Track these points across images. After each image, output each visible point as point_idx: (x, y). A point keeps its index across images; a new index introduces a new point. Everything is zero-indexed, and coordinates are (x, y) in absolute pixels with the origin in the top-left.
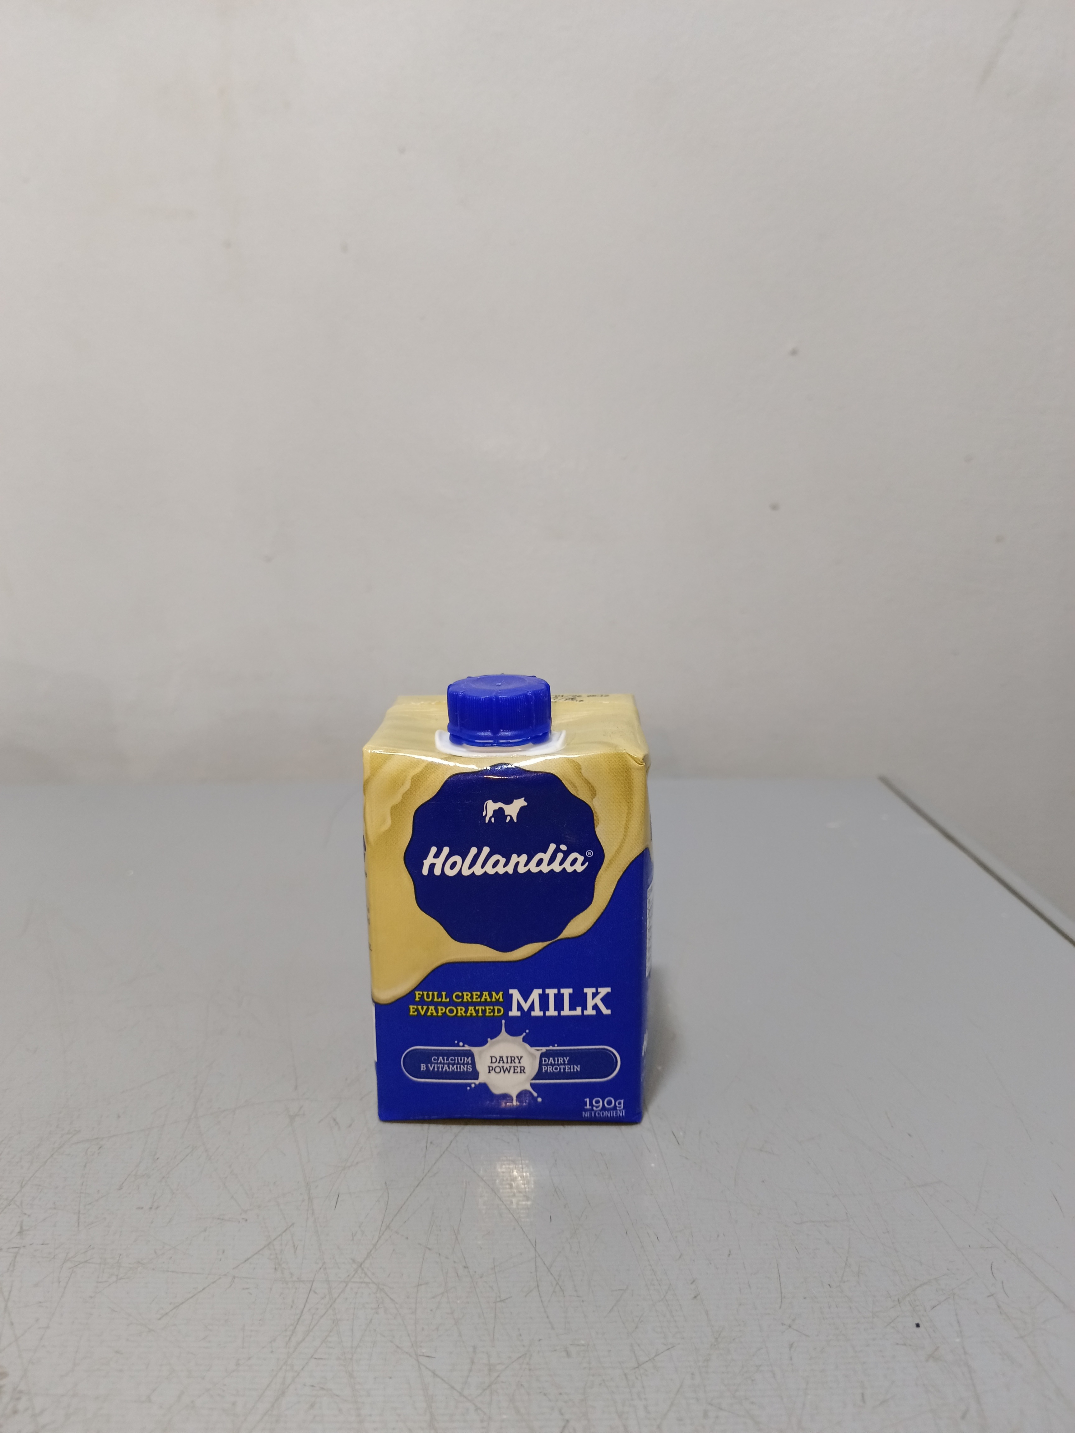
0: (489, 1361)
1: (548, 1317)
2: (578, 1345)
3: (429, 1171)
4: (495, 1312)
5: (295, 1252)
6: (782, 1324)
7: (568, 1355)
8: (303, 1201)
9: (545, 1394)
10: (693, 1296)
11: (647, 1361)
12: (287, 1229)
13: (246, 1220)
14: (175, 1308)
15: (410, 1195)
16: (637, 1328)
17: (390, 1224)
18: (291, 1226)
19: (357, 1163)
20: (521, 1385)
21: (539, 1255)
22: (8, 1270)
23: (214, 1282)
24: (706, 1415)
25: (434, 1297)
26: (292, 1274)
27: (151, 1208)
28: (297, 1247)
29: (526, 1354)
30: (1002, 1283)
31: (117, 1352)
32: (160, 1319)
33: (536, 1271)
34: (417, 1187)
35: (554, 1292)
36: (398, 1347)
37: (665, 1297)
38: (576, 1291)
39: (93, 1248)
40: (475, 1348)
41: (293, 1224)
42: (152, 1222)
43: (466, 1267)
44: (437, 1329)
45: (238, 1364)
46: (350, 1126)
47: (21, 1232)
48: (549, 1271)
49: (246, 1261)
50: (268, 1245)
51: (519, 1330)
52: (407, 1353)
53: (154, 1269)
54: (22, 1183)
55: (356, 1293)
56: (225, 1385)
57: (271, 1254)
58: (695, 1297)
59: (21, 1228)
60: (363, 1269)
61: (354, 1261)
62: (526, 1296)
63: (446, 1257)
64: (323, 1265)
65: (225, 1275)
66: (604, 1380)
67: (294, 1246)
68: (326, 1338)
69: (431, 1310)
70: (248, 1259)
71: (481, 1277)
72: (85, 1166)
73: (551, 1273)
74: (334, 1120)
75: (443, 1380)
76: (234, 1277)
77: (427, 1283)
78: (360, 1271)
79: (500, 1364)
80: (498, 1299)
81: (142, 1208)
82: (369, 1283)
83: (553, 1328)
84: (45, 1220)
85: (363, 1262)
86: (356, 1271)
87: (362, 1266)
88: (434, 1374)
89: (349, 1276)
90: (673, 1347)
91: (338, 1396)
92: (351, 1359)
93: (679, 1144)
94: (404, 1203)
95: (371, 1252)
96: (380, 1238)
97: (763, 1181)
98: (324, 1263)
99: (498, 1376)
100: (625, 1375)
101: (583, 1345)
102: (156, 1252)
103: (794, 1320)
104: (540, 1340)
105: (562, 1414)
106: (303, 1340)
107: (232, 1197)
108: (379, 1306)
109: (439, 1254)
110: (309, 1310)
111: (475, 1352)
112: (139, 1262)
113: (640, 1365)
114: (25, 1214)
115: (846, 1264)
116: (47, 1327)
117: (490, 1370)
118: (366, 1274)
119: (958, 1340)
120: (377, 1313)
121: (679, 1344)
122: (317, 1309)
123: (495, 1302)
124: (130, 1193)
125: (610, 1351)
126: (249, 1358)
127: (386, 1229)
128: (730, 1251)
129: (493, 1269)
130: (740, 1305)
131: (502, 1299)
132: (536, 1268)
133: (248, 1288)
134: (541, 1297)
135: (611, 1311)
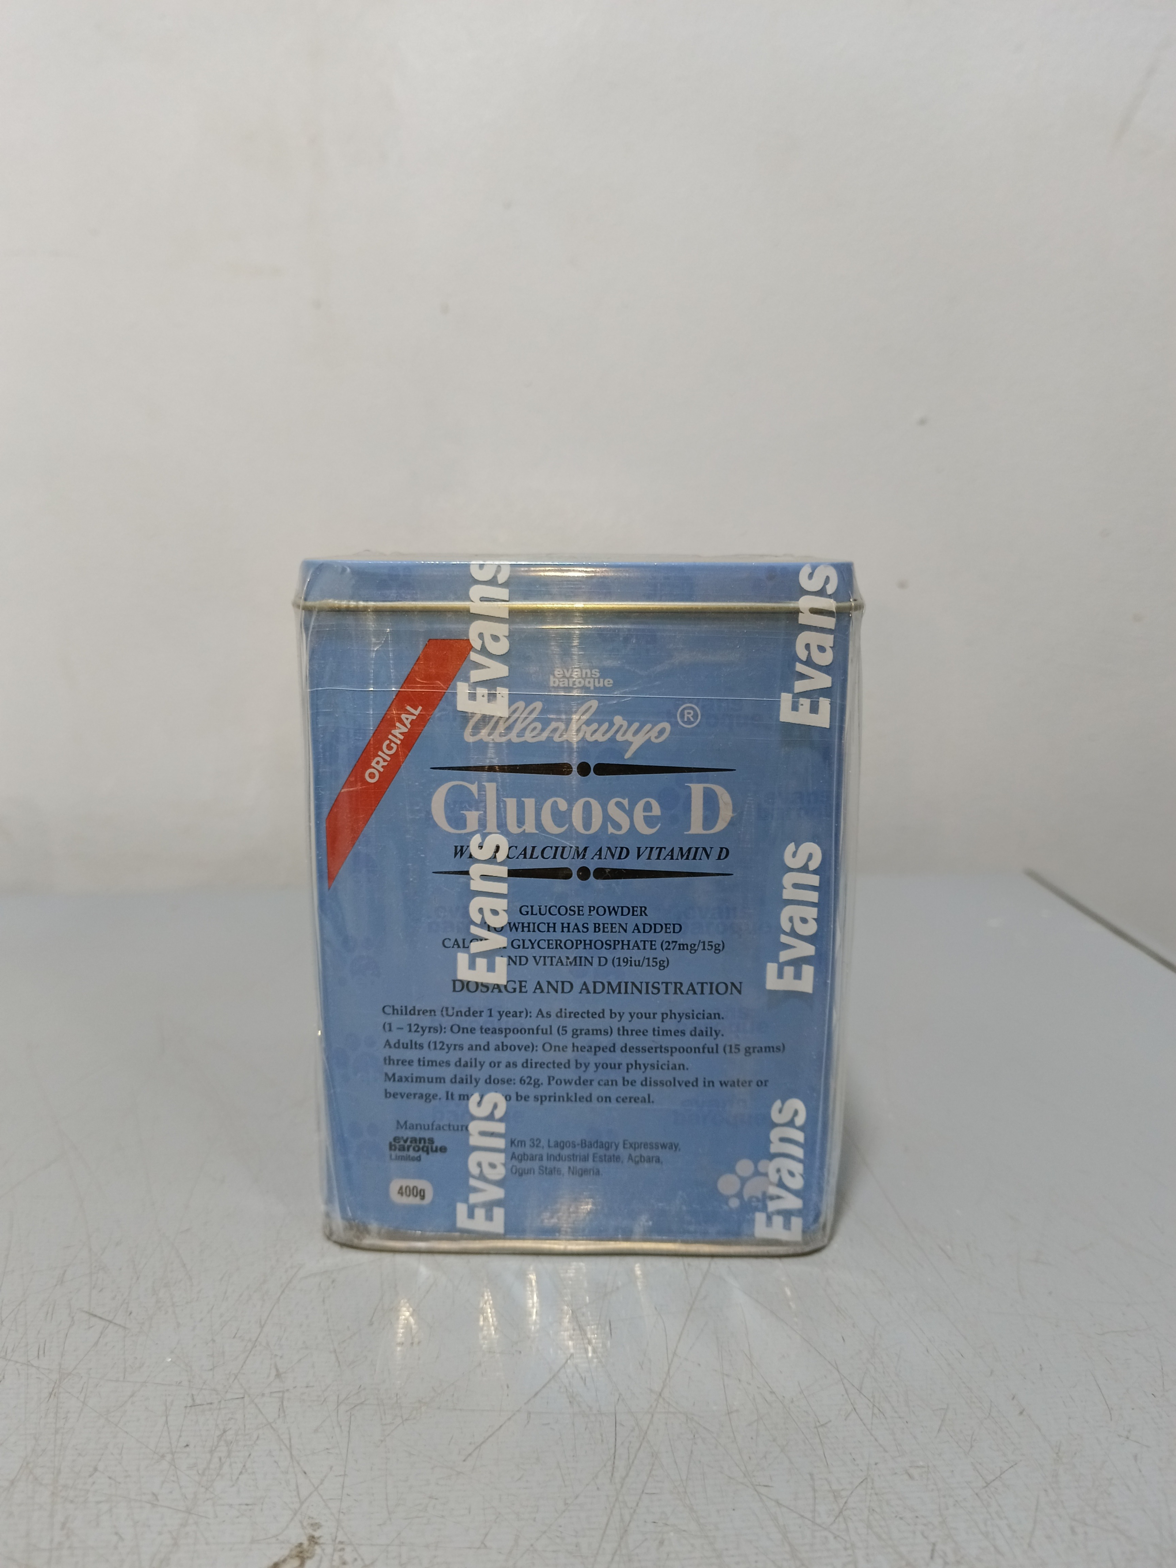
0: (831, 1487)
1: (876, 1440)
2: (918, 1467)
3: (697, 1294)
4: (820, 1438)
5: (585, 1384)
6: (1119, 1436)
7: (911, 1477)
8: (574, 1330)
9: (901, 1518)
10: (1019, 1412)
11: (994, 1480)
12: (567, 1361)
13: (520, 1352)
14: (476, 1448)
15: (687, 1320)
16: (972, 1447)
19: (618, 1289)
20: (873, 1510)
21: (844, 1377)
22: (279, 1415)
23: (509, 1419)
24: (1073, 1531)
25: (750, 1425)
26: (590, 1407)
27: (412, 1344)
28: (585, 1378)
29: (866, 1479)
31: (431, 1497)
32: (464, 1461)
33: (847, 1394)
34: (690, 1311)
35: (873, 1414)
36: (730, 1478)
37: (990, 1414)
38: (896, 1412)
39: (365, 1389)
40: (811, 1475)
41: (572, 1355)
42: (419, 1359)
43: (772, 1392)
44: (765, 1457)
45: (566, 1504)
47: (278, 1375)
48: (861, 1393)
49: (535, 1395)
50: (554, 1377)
51: (851, 1454)
52: (742, 1483)
53: (439, 1408)
54: (260, 1322)
55: (666, 1424)
56: (560, 1526)
57: (560, 1387)
58: (1021, 1413)
59: (277, 1370)
60: (664, 1399)
61: (651, 1391)
62: (846, 1420)
63: (747, 1383)
64: (620, 1397)
65: (518, 1411)
66: (956, 1501)
67: (581, 1378)
68: (650, 1472)
69: (752, 1438)
70: (539, 1393)
71: (792, 1402)
72: (324, 1301)
75: (789, 1509)
76: (529, 1413)
77: (738, 1411)
78: (661, 1401)
79: (843, 1490)
80: (818, 1424)
81: (403, 1344)
82: (676, 1413)
83: (886, 1451)
84: (300, 1360)
85: (662, 1391)
86: (657, 1401)
88: (778, 1503)
89: (651, 1406)
90: (1016, 1464)
91: (684, 1531)
92: (686, 1492)
93: (950, 1258)
94: (683, 1329)
96: (669, 1365)
97: (1049, 1293)
98: (620, 1394)
99: (846, 1503)
100: (977, 1494)
101: (923, 1467)
103: (1129, 1431)
104: (876, 1464)
105: (925, 1537)
106: (627, 1475)
108: (694, 1436)
109: (739, 1380)
110: (622, 1443)
111: (813, 1479)
112: (420, 1401)
113: (989, 1484)
114: (276, 1355)
115: (1163, 1373)
116: (345, 1475)
117: (835, 1497)
118: (669, 1404)
120: (695, 1443)
121: (1021, 1461)
122: (630, 1442)
123: (816, 1427)
125: (953, 1471)
126: (577, 1497)
128: (1041, 1365)
129: (802, 1392)
130: (1070, 1418)
131: (822, 1424)
132: (846, 1390)
133: (549, 1424)
134: (861, 1420)
135: (939, 1430)
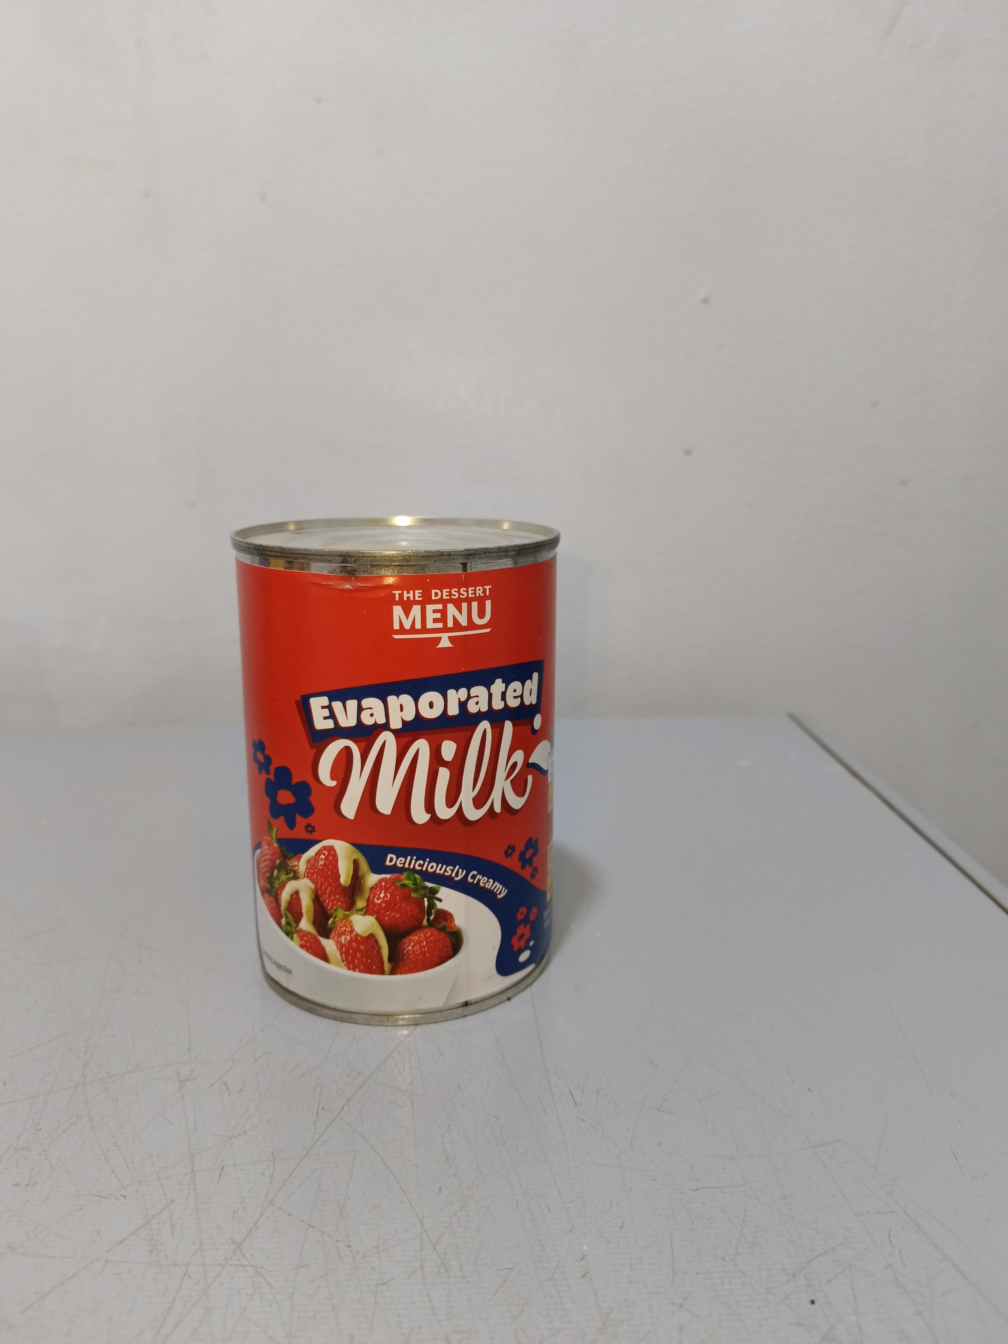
1: (430, 1301)
2: (460, 1332)
3: (318, 1140)
4: (376, 1297)
5: (172, 1232)
6: (674, 1304)
8: (186, 1175)
10: (582, 1274)
12: (165, 1207)
13: (125, 1197)
14: (41, 1298)
15: (297, 1167)
16: (522, 1311)
17: (273, 1200)
18: (170, 1203)
19: (245, 1132)
21: (426, 1232)
23: (85, 1268)
25: (313, 1281)
26: (167, 1257)
27: (28, 1185)
28: (175, 1226)
30: (900, 1252)
32: (22, 1313)
33: (421, 1249)
34: (304, 1157)
35: (439, 1272)
36: (271, 1338)
37: (553, 1275)
38: (461, 1271)
41: (173, 1201)
42: (27, 1201)
43: (349, 1246)
44: (314, 1317)
46: (241, 1090)
48: (435, 1249)
49: (121, 1242)
50: (145, 1224)
53: (23, 1254)
55: (233, 1277)
57: (147, 1235)
58: (584, 1275)
60: (241, 1250)
61: (232, 1240)
62: (409, 1278)
63: (329, 1235)
64: (200, 1247)
65: (97, 1259)
67: (172, 1226)
68: (197, 1329)
69: (309, 1296)
70: (124, 1240)
71: (364, 1257)
73: (437, 1252)
74: (225, 1085)
76: (107, 1261)
77: (307, 1265)
78: (238, 1252)
80: (380, 1282)
81: (19, 1185)
82: (247, 1266)
83: (435, 1314)
85: (242, 1242)
86: (234, 1252)
87: (241, 1247)
89: (226, 1258)
90: (558, 1333)
93: (576, 1104)
94: (290, 1176)
95: (251, 1231)
96: (262, 1214)
97: (660, 1144)
102: (28, 1235)
103: (685, 1299)
104: (420, 1327)
106: (173, 1331)
107: (113, 1171)
108: (255, 1291)
109: (322, 1232)
110: (182, 1296)
112: (9, 1246)
115: (741, 1234)
118: (244, 1256)
119: (854, 1318)
120: (252, 1300)
121: (565, 1328)
122: (190, 1296)
123: (377, 1286)
124: (7, 1169)
127: (269, 1205)
128: (623, 1223)
129: (377, 1247)
130: (630, 1283)
131: (384, 1281)
132: (422, 1245)
133: (120, 1274)
134: (424, 1278)
135: (496, 1292)
